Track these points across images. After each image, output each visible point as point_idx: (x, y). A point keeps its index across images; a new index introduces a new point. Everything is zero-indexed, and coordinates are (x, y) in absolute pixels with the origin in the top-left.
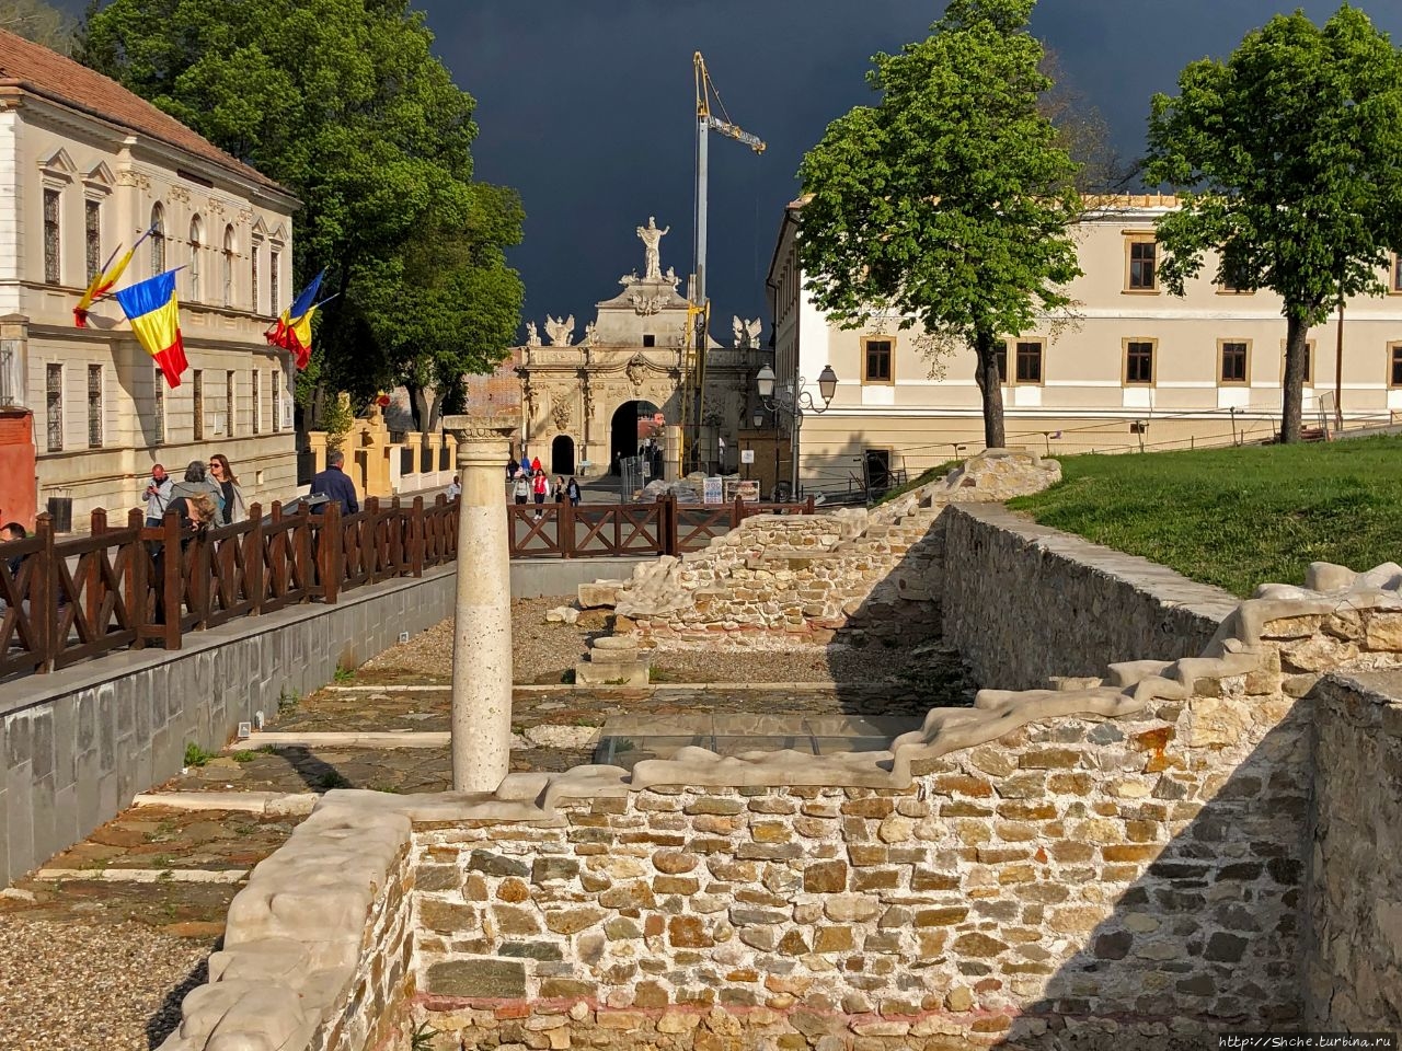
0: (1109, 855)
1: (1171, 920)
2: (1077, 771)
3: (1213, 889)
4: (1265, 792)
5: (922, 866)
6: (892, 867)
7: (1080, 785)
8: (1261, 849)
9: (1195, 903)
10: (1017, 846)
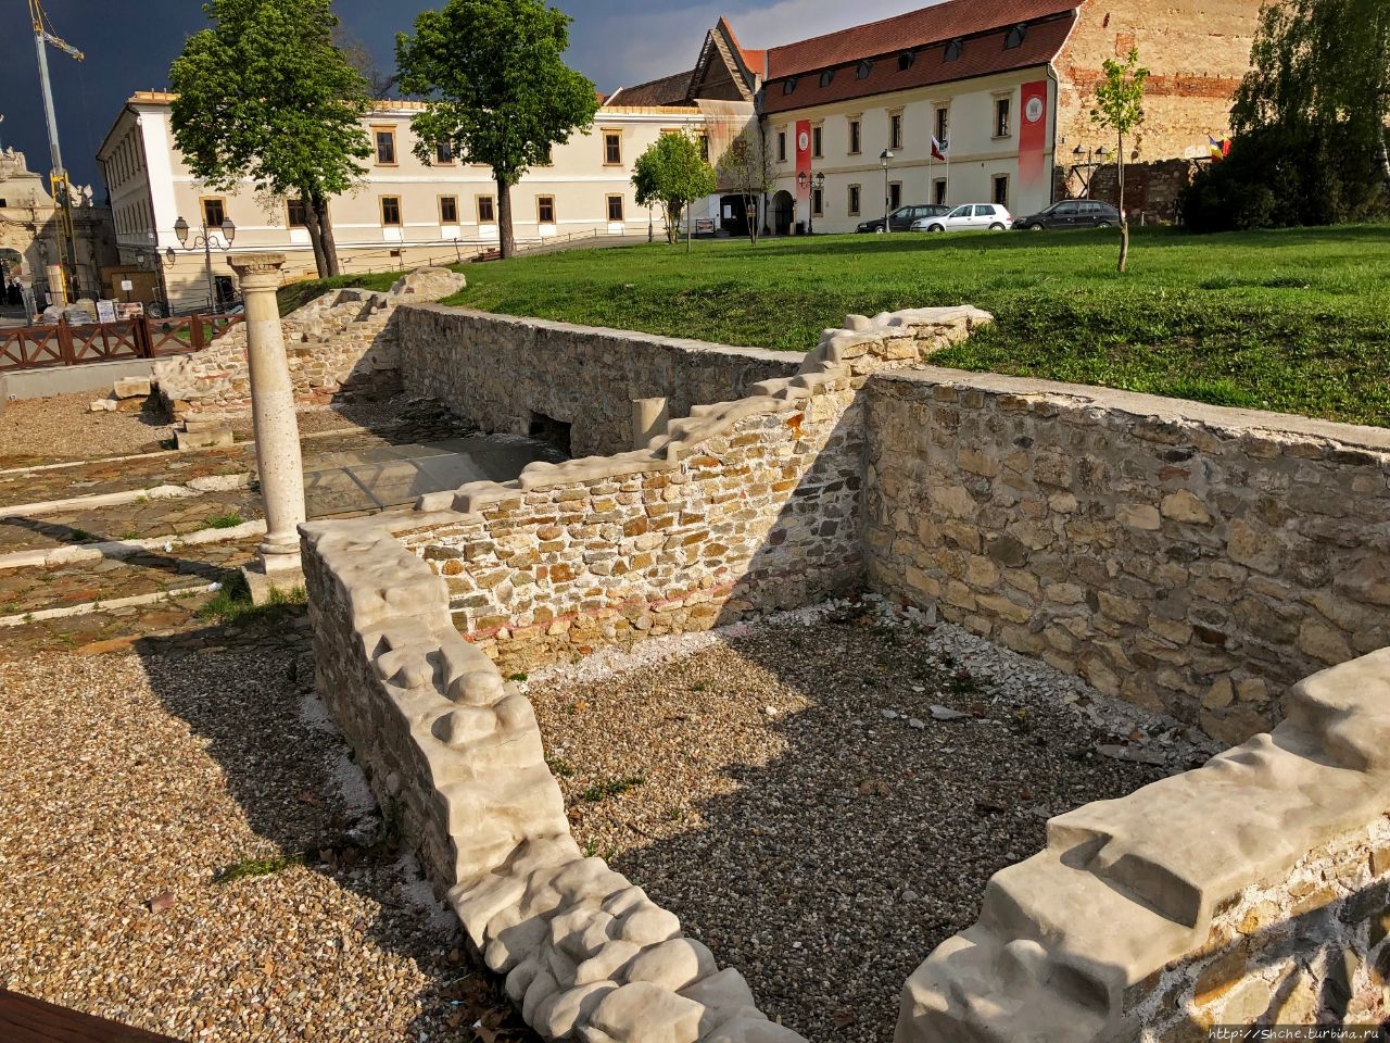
0: (775, 489)
1: (803, 519)
2: (759, 445)
3: (822, 498)
4: (845, 443)
5: (685, 511)
6: (670, 515)
7: (760, 452)
8: (842, 473)
9: (814, 507)
10: (731, 491)
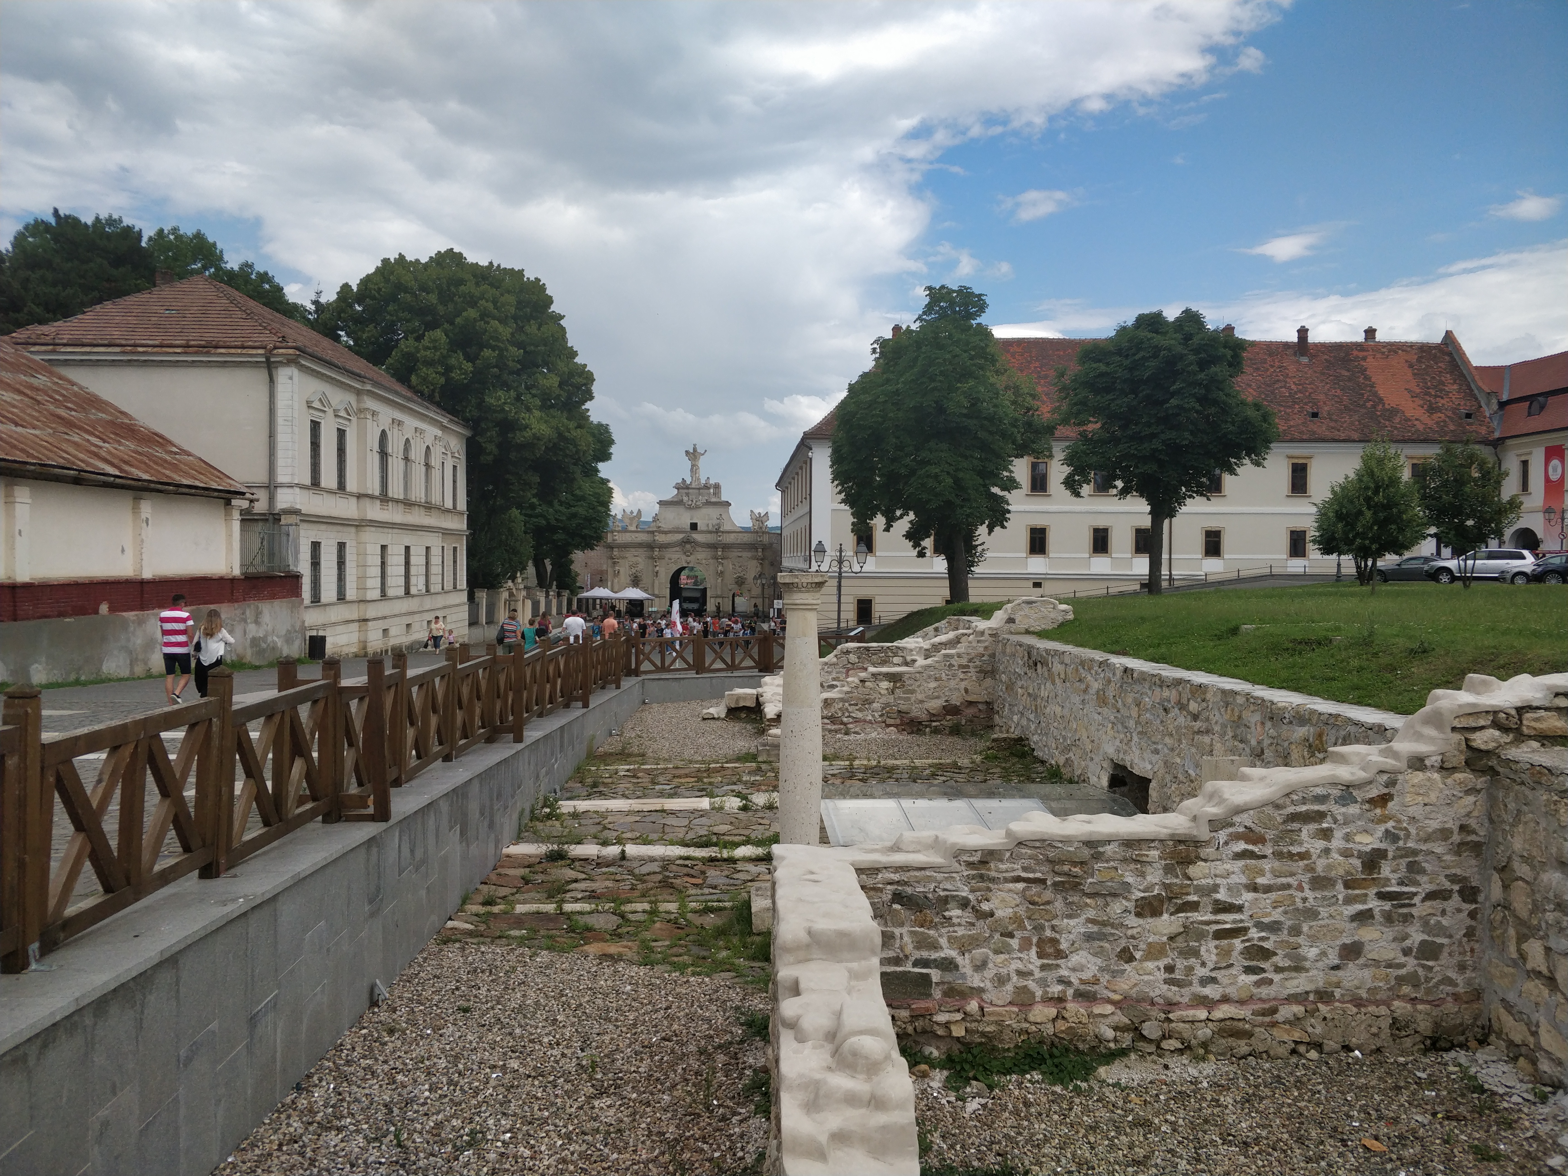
0: (1347, 886)
1: (1390, 933)
2: (1325, 825)
3: (1420, 909)
4: (1456, 838)
5: (1218, 896)
6: (1195, 898)
7: (1326, 835)
8: (1453, 879)
9: (1407, 918)
10: (1284, 880)
